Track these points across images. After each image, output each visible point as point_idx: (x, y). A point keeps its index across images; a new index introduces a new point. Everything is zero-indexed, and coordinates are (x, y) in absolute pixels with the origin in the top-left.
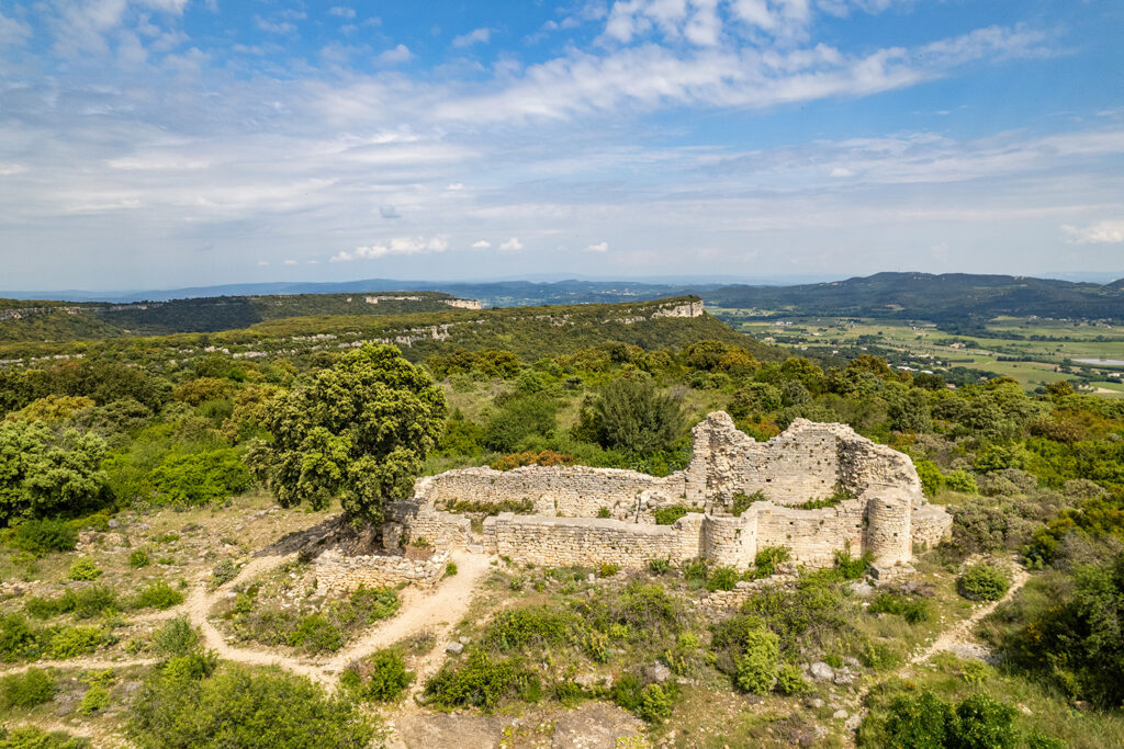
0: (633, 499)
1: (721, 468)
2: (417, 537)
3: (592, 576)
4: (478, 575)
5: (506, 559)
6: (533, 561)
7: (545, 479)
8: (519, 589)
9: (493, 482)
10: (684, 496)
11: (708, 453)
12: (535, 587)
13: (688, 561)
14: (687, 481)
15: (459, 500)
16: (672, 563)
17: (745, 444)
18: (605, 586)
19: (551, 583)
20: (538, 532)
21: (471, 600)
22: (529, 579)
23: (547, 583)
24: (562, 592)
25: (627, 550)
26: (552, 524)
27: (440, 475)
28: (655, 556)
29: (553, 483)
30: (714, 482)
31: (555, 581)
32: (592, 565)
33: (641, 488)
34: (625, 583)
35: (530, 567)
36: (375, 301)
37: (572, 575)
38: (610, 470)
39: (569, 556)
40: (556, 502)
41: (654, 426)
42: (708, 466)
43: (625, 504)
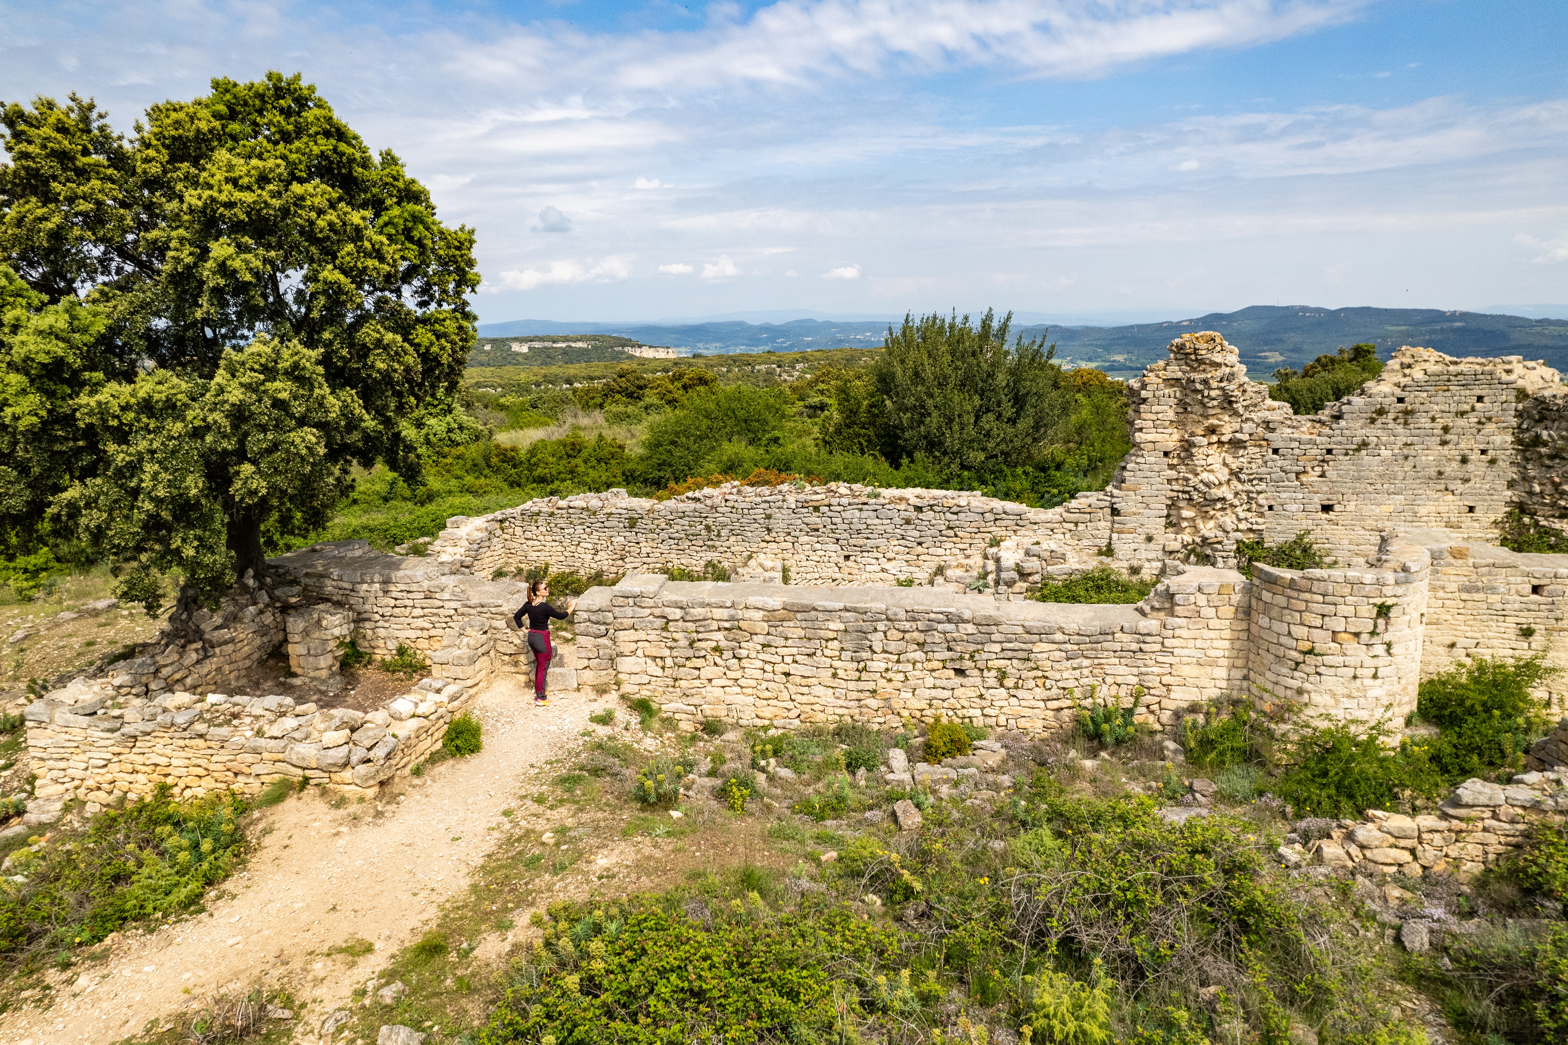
0: (976, 561)
1: (1205, 476)
2: (392, 645)
3: (898, 757)
4: (546, 754)
5: (642, 707)
6: (721, 711)
7: (759, 512)
8: (666, 801)
9: (632, 523)
10: (1109, 551)
11: (1171, 439)
12: (722, 794)
13: (1194, 709)
14: (1115, 512)
15: (553, 570)
16: (1141, 716)
17: (1269, 416)
18: (945, 790)
19: (771, 779)
20: (733, 628)
21: (489, 846)
22: (706, 765)
23: (761, 779)
24: (807, 809)
25: (1002, 676)
26: (775, 602)
27: (509, 511)
28: (1091, 692)
29: (779, 523)
30: (1187, 513)
31: (785, 773)
32: (895, 722)
33: (998, 532)
34: (1006, 780)
35: (711, 728)
36: (525, 349)
37: (840, 751)
38: (919, 491)
39: (826, 696)
40: (785, 570)
41: (1009, 411)
42: (1173, 474)
43: (959, 572)
